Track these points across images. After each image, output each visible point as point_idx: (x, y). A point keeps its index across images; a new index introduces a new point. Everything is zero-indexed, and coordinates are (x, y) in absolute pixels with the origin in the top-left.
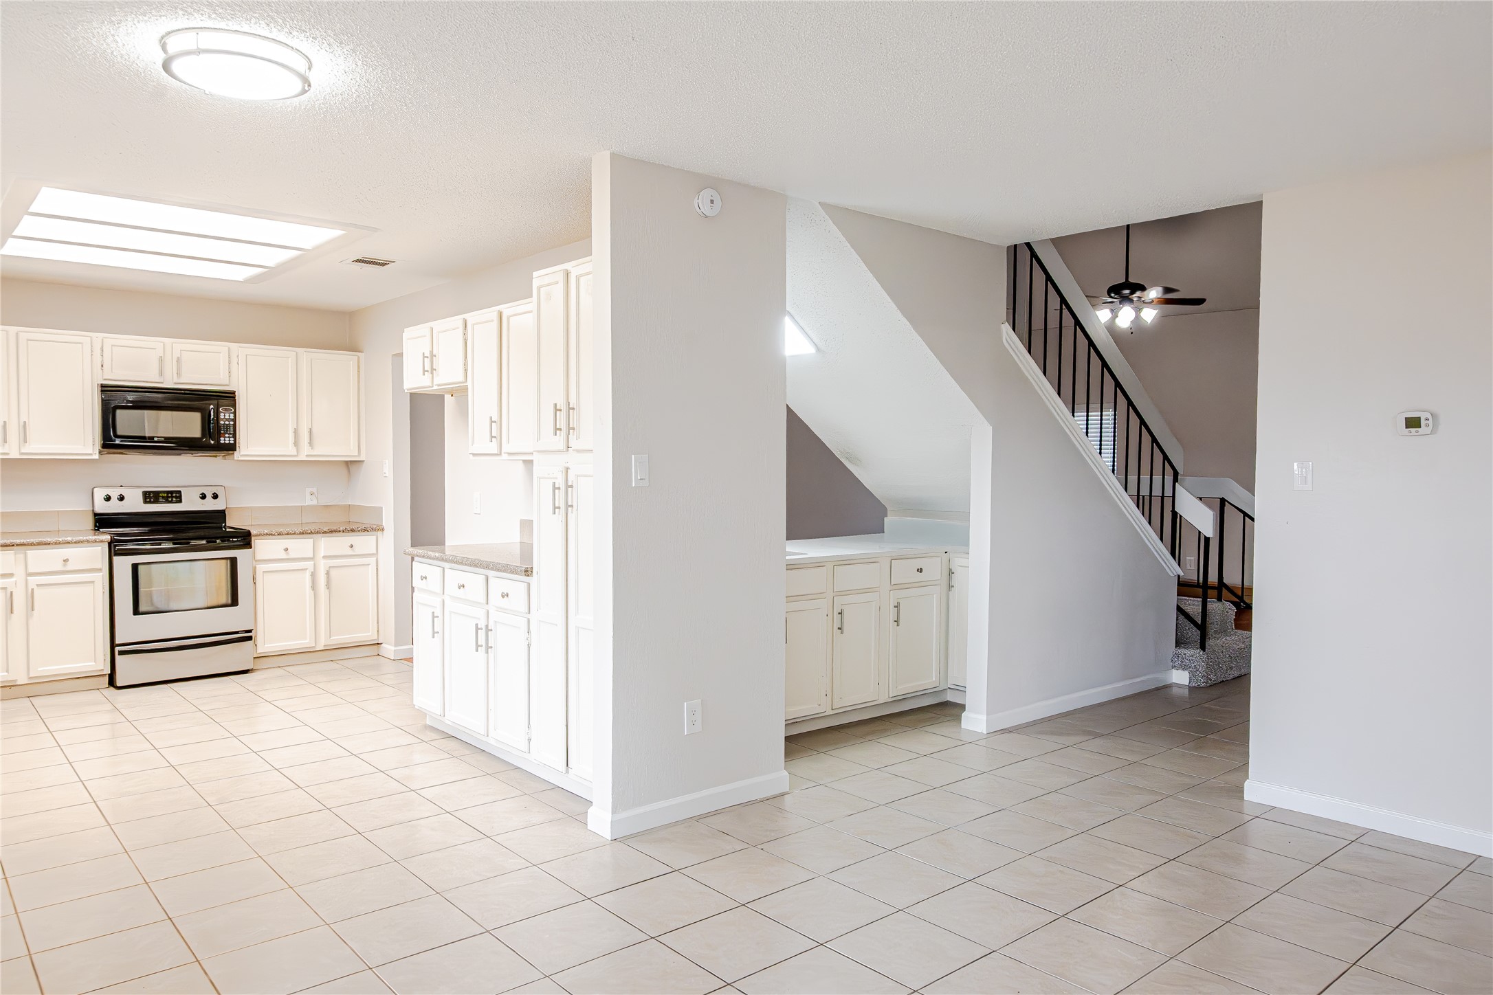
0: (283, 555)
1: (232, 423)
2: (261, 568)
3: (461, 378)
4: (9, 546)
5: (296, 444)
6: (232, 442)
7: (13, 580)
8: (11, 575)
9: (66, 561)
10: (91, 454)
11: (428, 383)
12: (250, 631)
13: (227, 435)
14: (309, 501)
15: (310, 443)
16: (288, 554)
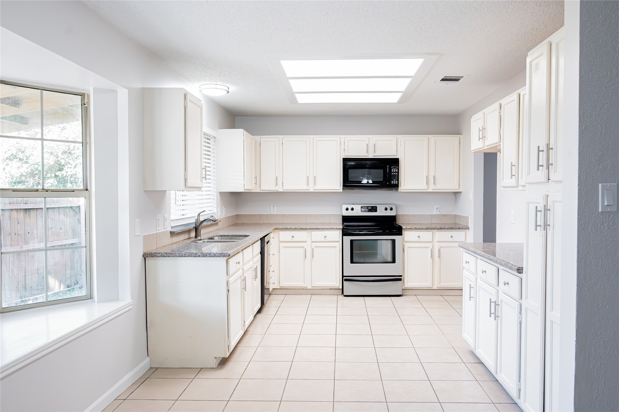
0: (417, 239)
1: (397, 174)
2: (407, 245)
3: (497, 140)
4: (305, 229)
5: (427, 183)
6: (397, 183)
7: (306, 244)
8: (306, 242)
9: (325, 237)
10: (339, 190)
11: (481, 146)
12: (401, 276)
13: (394, 180)
14: (435, 212)
15: (434, 183)
16: (419, 239)
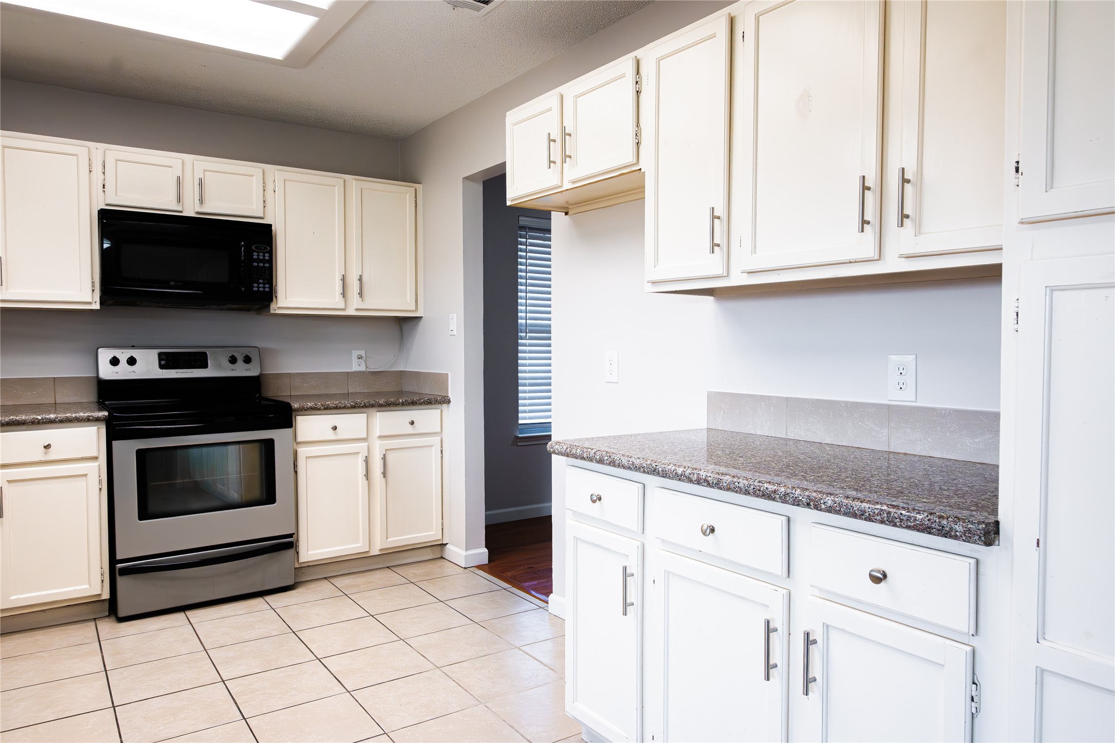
0: (331, 435)
1: (267, 265)
2: (303, 451)
3: (630, 158)
5: (344, 294)
6: (267, 290)
9: (47, 447)
10: (90, 303)
11: (555, 181)
12: (291, 536)
13: (261, 281)
15: (361, 294)
16: (335, 433)
